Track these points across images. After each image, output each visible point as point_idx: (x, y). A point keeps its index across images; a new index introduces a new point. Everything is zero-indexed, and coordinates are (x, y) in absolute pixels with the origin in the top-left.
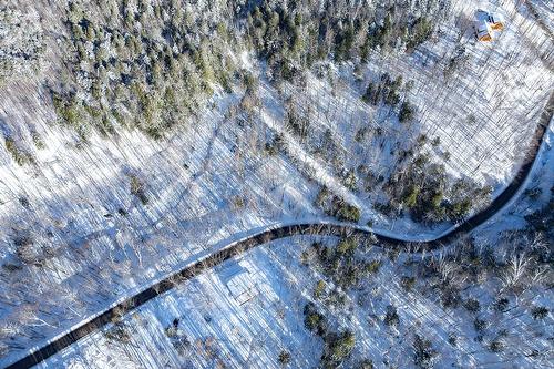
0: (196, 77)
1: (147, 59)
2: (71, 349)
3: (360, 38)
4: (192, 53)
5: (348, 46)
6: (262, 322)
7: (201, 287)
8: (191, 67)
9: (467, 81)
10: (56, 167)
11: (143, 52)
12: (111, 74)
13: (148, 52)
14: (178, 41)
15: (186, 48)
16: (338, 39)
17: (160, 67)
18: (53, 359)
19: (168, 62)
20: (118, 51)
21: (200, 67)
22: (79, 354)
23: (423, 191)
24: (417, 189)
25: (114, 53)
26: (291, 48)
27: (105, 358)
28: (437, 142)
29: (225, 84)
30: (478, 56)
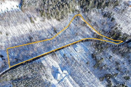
0: (68, 9)
1: (58, 5)
2: (42, 58)
3: (104, 4)
4: (68, 5)
5: (101, 5)
6: (82, 57)
7: (69, 49)
8: (67, 7)
9: (126, 14)
10: (38, 24)
11: (57, 4)
12: (51, 7)
13: (59, 4)
14: (65, 2)
15: (66, 3)
16: (98, 4)
17: (61, 7)
18: (39, 60)
19: (63, 6)
20: (52, 3)
21: (69, 7)
22: (44, 59)
23: (117, 34)
24: (116, 34)
25: (51, 3)
26: (88, 5)
27: (50, 60)
28: (120, 25)
29: (73, 12)
30: (129, 10)
